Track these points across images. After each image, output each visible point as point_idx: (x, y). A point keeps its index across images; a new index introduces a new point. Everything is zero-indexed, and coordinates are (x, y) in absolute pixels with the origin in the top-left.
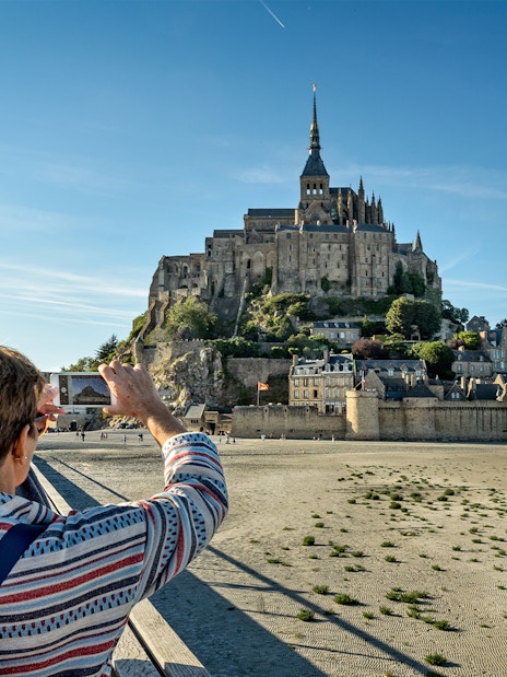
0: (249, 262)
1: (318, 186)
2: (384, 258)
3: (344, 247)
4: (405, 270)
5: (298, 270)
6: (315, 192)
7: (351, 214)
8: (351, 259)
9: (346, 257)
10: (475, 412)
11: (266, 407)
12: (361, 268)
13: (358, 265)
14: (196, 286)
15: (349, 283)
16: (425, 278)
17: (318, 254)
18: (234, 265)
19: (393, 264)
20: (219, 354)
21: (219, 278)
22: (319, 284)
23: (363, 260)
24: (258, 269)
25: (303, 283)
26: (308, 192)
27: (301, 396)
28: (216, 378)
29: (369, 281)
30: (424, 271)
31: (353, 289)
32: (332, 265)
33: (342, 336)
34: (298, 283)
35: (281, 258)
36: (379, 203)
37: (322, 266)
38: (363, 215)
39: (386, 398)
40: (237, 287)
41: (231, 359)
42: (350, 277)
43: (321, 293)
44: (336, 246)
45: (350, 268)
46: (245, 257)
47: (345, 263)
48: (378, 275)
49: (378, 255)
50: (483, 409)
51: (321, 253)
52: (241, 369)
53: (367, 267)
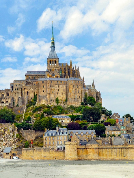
0: (28, 92)
1: (54, 62)
2: (80, 91)
3: (65, 86)
4: (88, 95)
5: (47, 96)
6: (53, 64)
7: (67, 74)
8: (67, 92)
9: (65, 91)
10: (113, 149)
11: (35, 148)
12: (71, 95)
13: (70, 94)
14: (7, 102)
15: (66, 101)
16: (96, 98)
17: (54, 89)
18: (22, 94)
19: (83, 93)
20: (16, 128)
21: (16, 99)
22: (55, 101)
23: (72, 92)
24: (32, 95)
25: (49, 101)
26: (50, 64)
27: (48, 144)
28: (15, 137)
29: (74, 99)
30: (95, 96)
31: (68, 103)
32: (60, 93)
33: (64, 121)
34: (47, 100)
35: (40, 91)
36: (78, 69)
37: (56, 94)
38: (72, 74)
39: (80, 145)
40: (23, 102)
41: (22, 130)
42: (67, 98)
43: (56, 104)
44: (61, 86)
45: (66, 95)
46: (26, 91)
47: (64, 93)
48: (78, 97)
49: (77, 90)
50: (116, 148)
51: (56, 89)
52: (25, 134)
53: (73, 94)
